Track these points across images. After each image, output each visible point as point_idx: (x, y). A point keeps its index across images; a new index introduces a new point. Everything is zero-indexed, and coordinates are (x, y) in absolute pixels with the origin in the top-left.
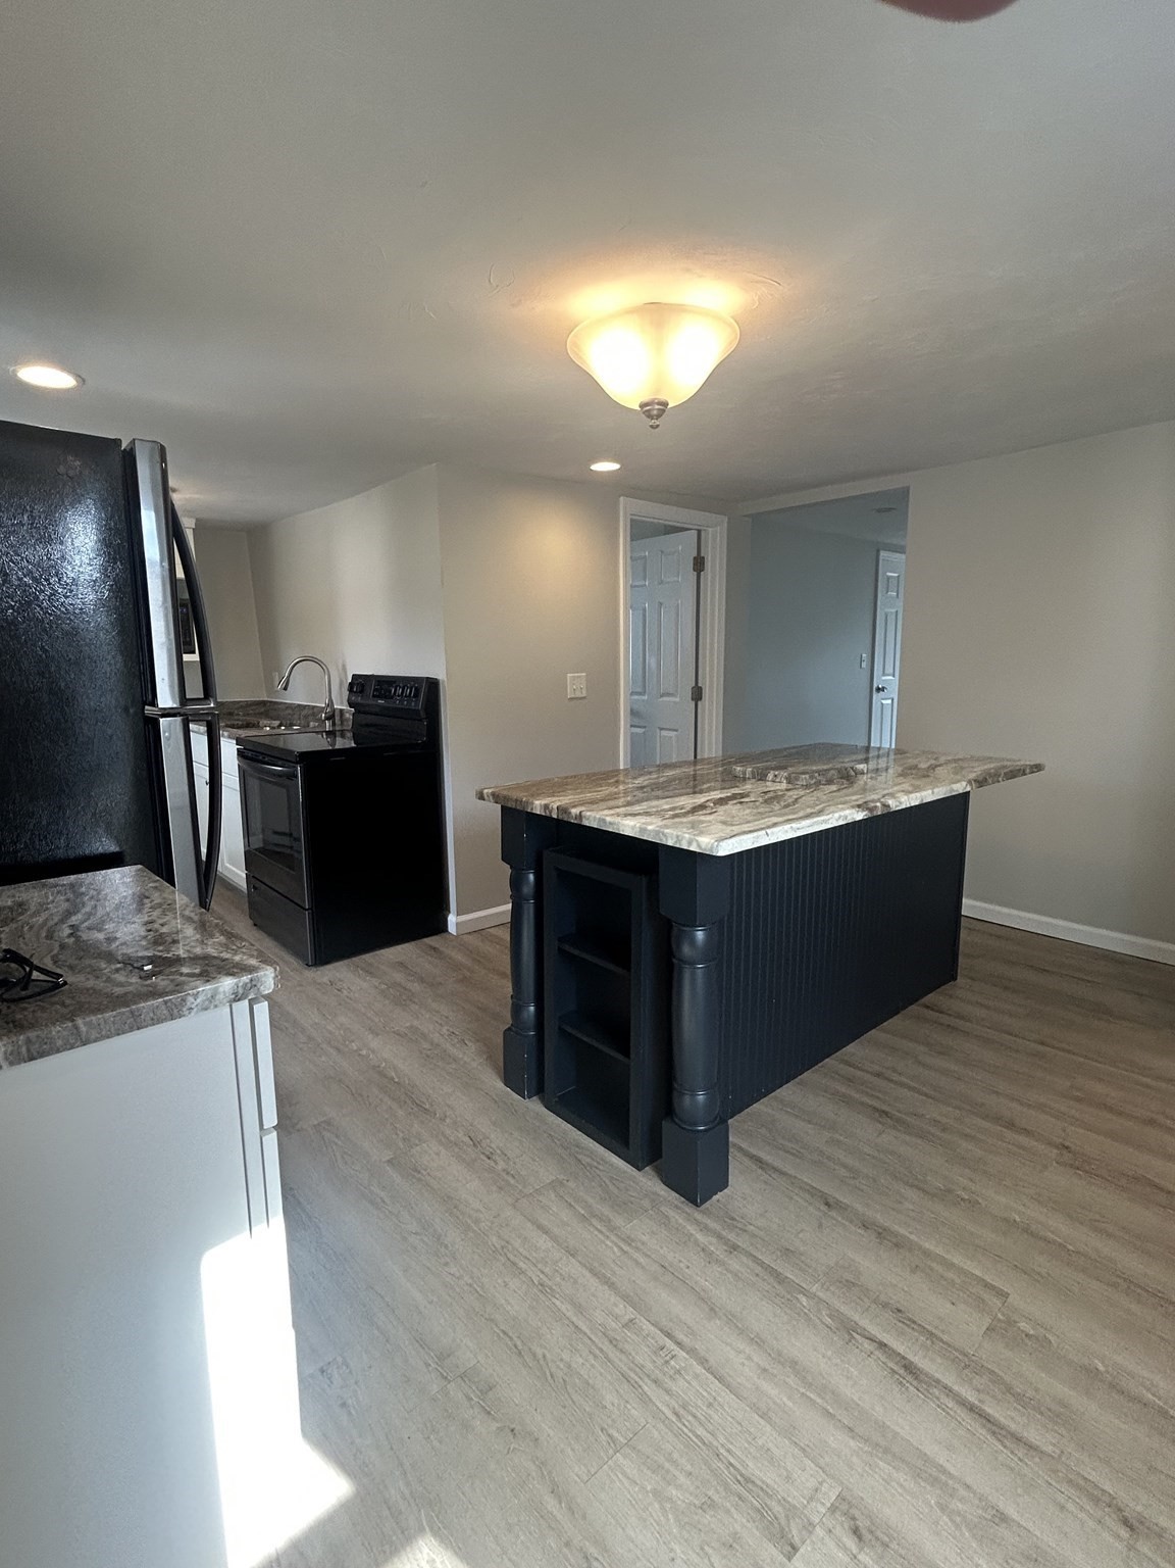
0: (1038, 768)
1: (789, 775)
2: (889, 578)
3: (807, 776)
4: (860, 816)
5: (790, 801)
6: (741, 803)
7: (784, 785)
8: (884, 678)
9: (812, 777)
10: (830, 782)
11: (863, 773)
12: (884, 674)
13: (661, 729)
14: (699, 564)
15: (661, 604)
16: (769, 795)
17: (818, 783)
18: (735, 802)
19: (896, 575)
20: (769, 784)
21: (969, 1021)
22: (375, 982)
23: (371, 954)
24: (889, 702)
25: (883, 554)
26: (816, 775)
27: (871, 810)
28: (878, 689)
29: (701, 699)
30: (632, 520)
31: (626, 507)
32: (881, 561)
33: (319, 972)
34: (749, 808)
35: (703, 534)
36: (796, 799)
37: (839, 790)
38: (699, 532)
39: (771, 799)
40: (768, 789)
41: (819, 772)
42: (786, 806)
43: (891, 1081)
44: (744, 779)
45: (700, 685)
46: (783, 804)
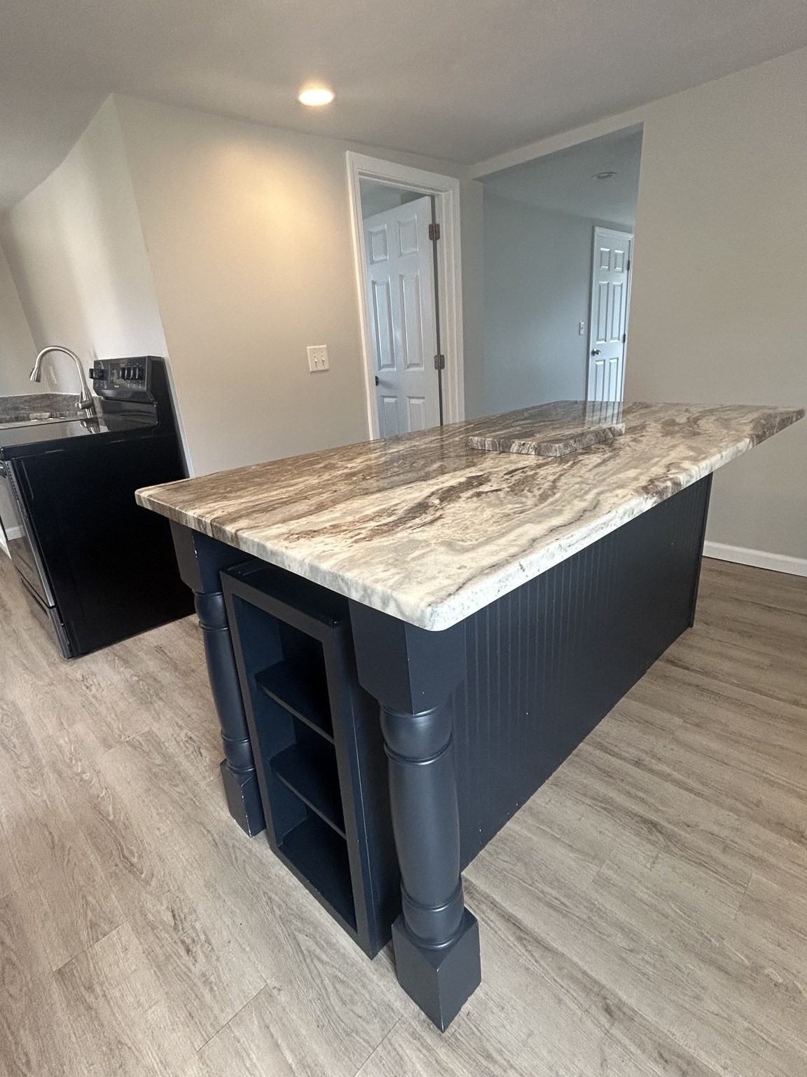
0: (800, 413)
1: (539, 445)
2: (602, 252)
3: (561, 445)
4: (647, 504)
5: (546, 485)
6: (479, 495)
7: (532, 460)
8: (598, 343)
9: (566, 446)
10: (587, 450)
11: (620, 435)
12: (598, 339)
13: (410, 398)
14: (434, 232)
15: (402, 277)
16: (518, 476)
17: (574, 454)
18: (470, 493)
19: (608, 250)
20: (514, 457)
21: (715, 678)
22: (128, 673)
23: (132, 639)
24: (602, 363)
25: (597, 230)
26: (572, 441)
27: (660, 493)
28: (594, 353)
29: (443, 367)
30: (360, 181)
31: (354, 162)
32: (596, 237)
33: (75, 665)
34: (490, 505)
35: (436, 199)
36: (554, 481)
37: (604, 462)
38: (433, 198)
39: (521, 484)
40: (513, 467)
41: (573, 437)
42: (543, 498)
43: (652, 771)
44: (484, 452)
45: (442, 354)
46: (537, 493)
